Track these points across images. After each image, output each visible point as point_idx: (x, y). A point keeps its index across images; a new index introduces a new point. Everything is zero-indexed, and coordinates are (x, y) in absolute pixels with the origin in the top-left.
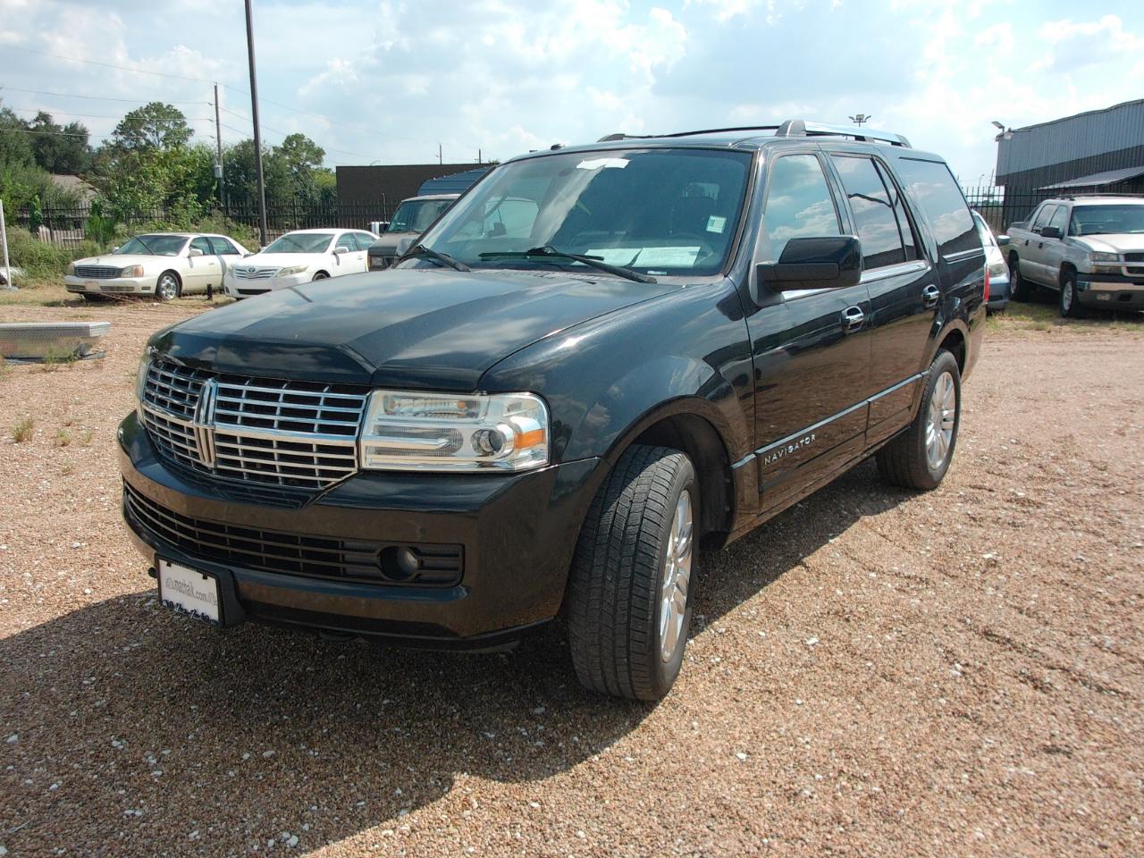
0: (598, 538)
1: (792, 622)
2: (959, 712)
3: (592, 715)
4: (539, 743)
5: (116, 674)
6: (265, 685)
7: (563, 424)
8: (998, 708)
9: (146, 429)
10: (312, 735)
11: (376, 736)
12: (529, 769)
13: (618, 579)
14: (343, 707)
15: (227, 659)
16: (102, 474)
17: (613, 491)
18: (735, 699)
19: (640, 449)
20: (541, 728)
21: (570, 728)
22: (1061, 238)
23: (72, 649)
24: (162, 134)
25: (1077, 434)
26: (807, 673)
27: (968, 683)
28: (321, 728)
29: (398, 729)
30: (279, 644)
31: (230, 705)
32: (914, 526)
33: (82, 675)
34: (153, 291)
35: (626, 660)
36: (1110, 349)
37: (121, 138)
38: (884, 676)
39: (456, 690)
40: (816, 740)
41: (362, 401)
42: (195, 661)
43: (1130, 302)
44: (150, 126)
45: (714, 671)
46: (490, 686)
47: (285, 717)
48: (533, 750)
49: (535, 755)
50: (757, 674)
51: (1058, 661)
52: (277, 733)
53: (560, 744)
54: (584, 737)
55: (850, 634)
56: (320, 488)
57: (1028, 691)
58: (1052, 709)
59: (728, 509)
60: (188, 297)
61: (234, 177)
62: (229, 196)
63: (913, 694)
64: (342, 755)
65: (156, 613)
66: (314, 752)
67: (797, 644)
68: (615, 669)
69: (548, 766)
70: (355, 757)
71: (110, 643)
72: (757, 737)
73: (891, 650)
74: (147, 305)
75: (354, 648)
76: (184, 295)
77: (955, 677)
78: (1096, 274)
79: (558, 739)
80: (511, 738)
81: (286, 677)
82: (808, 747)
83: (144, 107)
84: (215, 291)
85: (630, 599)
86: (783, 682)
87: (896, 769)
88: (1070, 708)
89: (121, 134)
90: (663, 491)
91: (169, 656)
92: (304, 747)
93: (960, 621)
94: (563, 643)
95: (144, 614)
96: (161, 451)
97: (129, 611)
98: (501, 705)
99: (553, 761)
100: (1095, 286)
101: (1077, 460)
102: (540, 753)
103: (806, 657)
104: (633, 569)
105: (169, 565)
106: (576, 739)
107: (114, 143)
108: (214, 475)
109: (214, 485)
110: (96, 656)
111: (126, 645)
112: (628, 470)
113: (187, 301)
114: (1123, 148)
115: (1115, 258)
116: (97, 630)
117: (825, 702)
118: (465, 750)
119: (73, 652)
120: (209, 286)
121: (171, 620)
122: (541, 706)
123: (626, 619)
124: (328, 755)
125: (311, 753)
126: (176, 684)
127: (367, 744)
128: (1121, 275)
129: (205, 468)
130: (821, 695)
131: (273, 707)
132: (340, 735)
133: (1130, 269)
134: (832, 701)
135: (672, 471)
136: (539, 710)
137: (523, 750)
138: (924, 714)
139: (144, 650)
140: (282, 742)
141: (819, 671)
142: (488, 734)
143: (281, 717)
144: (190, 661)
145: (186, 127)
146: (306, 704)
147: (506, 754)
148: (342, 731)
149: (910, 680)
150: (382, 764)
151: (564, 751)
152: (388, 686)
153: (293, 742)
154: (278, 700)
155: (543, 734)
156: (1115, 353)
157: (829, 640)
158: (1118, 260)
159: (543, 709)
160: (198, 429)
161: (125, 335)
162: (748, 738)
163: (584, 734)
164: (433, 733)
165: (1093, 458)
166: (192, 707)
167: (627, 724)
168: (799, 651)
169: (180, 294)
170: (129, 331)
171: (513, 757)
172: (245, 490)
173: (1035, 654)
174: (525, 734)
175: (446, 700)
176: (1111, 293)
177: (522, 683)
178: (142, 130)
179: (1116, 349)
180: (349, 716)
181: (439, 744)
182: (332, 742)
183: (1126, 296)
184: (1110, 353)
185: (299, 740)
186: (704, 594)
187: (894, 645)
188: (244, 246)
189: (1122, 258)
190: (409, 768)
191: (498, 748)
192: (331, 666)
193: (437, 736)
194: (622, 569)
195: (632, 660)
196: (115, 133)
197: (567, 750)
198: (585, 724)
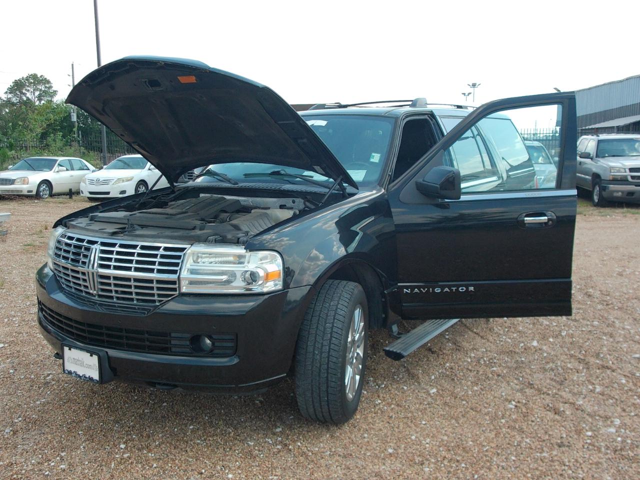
0: (311, 330)
1: (422, 381)
2: (512, 426)
3: (308, 432)
4: (279, 447)
5: (33, 416)
6: (121, 420)
7: (290, 270)
8: (533, 424)
9: (55, 274)
10: (150, 445)
11: (187, 445)
12: (273, 460)
13: (321, 353)
14: (167, 431)
15: (98, 407)
16: (12, 305)
17: (319, 304)
18: (388, 422)
19: (333, 282)
20: (280, 439)
21: (296, 439)
22: (592, 159)
23: (6, 403)
24: (37, 93)
25: (595, 275)
26: (429, 408)
27: (518, 412)
28: (155, 442)
29: (199, 441)
30: (128, 398)
31: (101, 431)
32: (495, 328)
33: (13, 417)
34: (34, 193)
35: (326, 398)
36: (620, 225)
37: (10, 96)
38: (472, 409)
39: (231, 420)
40: (432, 442)
41: (181, 256)
42: (79, 408)
43: (633, 197)
44: (29, 89)
45: (377, 408)
46: (251, 417)
47: (134, 437)
48: (275, 450)
49: (276, 453)
50: (401, 409)
51: (569, 399)
52: (130, 445)
53: (290, 447)
54: (304, 443)
55: (454, 387)
56: (157, 304)
57: (551, 415)
58: (563, 424)
59: (384, 316)
60: (57, 197)
61: (83, 121)
62: (80, 132)
63: (487, 418)
64: (167, 456)
65: (54, 383)
66: (151, 454)
67: (424, 392)
68: (320, 404)
69: (283, 458)
70: (175, 456)
71: (28, 399)
72: (400, 441)
73: (477, 395)
74: (30, 201)
75: (172, 399)
76: (54, 196)
77: (511, 409)
78: (612, 180)
79: (289, 444)
80: (263, 444)
81: (134, 415)
82: (427, 445)
83: (25, 77)
84: (74, 194)
85: (328, 364)
86: (415, 412)
87: (475, 455)
88: (573, 424)
89: (10, 93)
90: (346, 304)
91: (64, 406)
92: (145, 452)
93: (516, 379)
94: (292, 394)
95: (46, 384)
96: (64, 286)
97: (37, 382)
98: (257, 427)
99: (286, 456)
100: (612, 187)
101: (593, 290)
102: (279, 451)
103: (430, 399)
104: (329, 347)
105: (70, 349)
106: (299, 444)
107: (5, 99)
108: (97, 298)
109: (96, 303)
110: (20, 407)
111: (37, 401)
112: (327, 293)
113: (56, 199)
114: (632, 104)
115: (623, 171)
116: (20, 393)
117: (439, 423)
118: (237, 451)
119: (6, 405)
120: (70, 190)
121: (63, 387)
122: (279, 428)
123: (326, 375)
124: (159, 456)
125: (150, 455)
126: (69, 420)
127: (181, 449)
128: (628, 181)
129: (92, 295)
130: (436, 419)
131: (127, 431)
132: (166, 445)
133: (633, 177)
134: (442, 422)
135: (351, 294)
136: (279, 430)
137: (270, 450)
138: (492, 427)
139: (48, 403)
140: (133, 450)
141: (436, 406)
142: (250, 443)
143: (132, 436)
144: (76, 408)
145: (53, 89)
146: (146, 430)
147: (260, 453)
148: (167, 443)
149: (486, 410)
150: (191, 460)
151: (292, 451)
152: (192, 419)
153: (139, 450)
154: (129, 428)
155: (281, 442)
156: (622, 227)
157: (442, 390)
158: (625, 172)
159: (280, 429)
160: (88, 272)
161: (18, 220)
162: (395, 441)
163: (304, 441)
164: (219, 443)
165: (602, 289)
166: (80, 433)
167: (328, 436)
168: (426, 396)
169: (51, 195)
170: (21, 218)
171: (264, 454)
172: (115, 306)
173: (557, 396)
174: (271, 442)
175: (226, 426)
176: (622, 192)
177: (269, 416)
178: (24, 91)
179: (623, 225)
180: (171, 435)
181: (222, 449)
182: (161, 449)
183: (631, 193)
184: (620, 228)
185: (143, 448)
186: (373, 367)
187: (478, 392)
188: (92, 165)
189: (628, 170)
190: (205, 461)
191: (256, 450)
192: (159, 409)
193: (221, 444)
194: (323, 347)
195: (329, 398)
196: (6, 93)
197: (295, 449)
198: (304, 437)
